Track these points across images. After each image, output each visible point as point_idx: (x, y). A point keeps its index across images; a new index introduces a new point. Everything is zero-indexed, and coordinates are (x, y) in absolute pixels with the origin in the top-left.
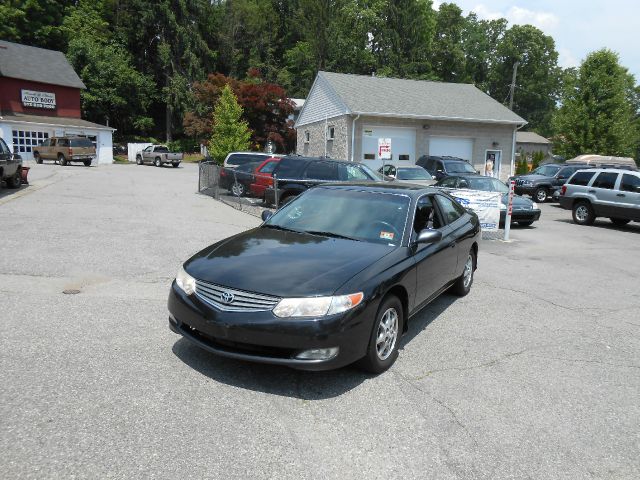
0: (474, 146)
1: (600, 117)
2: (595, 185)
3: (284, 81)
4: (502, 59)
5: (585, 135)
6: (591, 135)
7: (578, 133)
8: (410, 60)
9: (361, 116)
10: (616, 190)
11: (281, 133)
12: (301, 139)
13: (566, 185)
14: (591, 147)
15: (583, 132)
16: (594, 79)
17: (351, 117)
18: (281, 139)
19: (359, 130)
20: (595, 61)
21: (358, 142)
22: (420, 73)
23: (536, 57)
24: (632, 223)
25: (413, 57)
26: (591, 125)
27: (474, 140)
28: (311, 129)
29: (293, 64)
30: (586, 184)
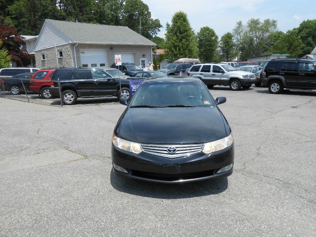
0: (134, 57)
1: (184, 40)
2: (202, 71)
3: (9, 25)
4: (126, 15)
5: (179, 49)
6: (181, 50)
7: (175, 49)
8: (83, 14)
9: (79, 44)
10: (211, 73)
11: (18, 55)
12: (39, 59)
13: (189, 72)
14: (182, 55)
15: (178, 48)
16: (179, 24)
17: (73, 45)
18: (20, 59)
19: (78, 52)
20: (178, 16)
21: (79, 58)
22: (89, 20)
23: (141, 14)
24: (215, 86)
25: (85, 12)
26: (180, 45)
27: (134, 54)
28: (45, 53)
29: (14, 14)
30: (198, 71)
